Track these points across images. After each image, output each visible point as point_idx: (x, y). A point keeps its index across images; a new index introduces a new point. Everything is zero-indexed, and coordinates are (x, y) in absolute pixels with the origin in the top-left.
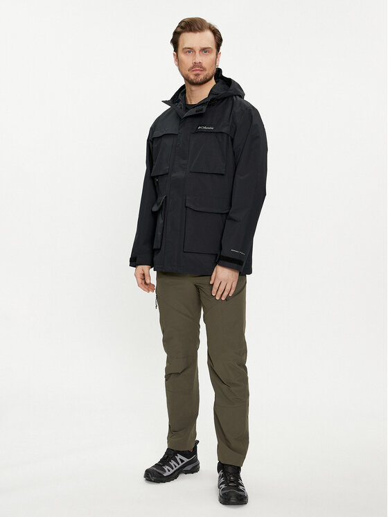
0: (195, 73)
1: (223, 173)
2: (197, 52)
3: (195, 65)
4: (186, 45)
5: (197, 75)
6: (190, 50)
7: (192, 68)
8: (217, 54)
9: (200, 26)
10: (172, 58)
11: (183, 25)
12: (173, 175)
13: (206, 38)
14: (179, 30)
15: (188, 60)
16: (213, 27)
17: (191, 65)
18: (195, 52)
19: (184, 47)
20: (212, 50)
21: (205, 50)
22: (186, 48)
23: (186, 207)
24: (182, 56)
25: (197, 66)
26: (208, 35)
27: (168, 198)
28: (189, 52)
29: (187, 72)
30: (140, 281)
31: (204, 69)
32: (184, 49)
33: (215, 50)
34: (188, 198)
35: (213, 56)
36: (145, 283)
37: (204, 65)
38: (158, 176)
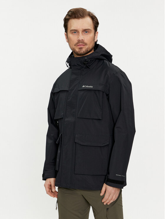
0: (79, 47)
1: (101, 119)
2: (80, 32)
3: (79, 41)
4: (73, 28)
5: (81, 48)
6: (75, 31)
7: (77, 44)
8: (95, 34)
9: (82, 14)
10: (64, 37)
11: (70, 14)
12: (66, 120)
13: (87, 22)
14: (68, 17)
15: (74, 38)
16: (92, 14)
17: (76, 41)
18: (79, 32)
19: (71, 29)
20: (91, 30)
21: (86, 31)
22: (72, 30)
23: (75, 143)
24: (70, 35)
25: (80, 42)
26: (88, 20)
27: (63, 136)
28: (75, 32)
29: (74, 47)
30: (48, 190)
31: (86, 44)
32: (71, 31)
33: (93, 31)
34: (76, 136)
35: (92, 34)
36: (52, 191)
37: (86, 41)
38: (58, 119)
